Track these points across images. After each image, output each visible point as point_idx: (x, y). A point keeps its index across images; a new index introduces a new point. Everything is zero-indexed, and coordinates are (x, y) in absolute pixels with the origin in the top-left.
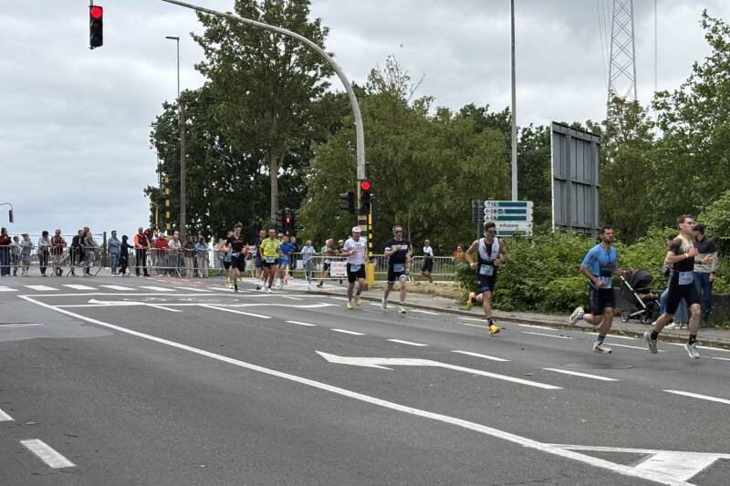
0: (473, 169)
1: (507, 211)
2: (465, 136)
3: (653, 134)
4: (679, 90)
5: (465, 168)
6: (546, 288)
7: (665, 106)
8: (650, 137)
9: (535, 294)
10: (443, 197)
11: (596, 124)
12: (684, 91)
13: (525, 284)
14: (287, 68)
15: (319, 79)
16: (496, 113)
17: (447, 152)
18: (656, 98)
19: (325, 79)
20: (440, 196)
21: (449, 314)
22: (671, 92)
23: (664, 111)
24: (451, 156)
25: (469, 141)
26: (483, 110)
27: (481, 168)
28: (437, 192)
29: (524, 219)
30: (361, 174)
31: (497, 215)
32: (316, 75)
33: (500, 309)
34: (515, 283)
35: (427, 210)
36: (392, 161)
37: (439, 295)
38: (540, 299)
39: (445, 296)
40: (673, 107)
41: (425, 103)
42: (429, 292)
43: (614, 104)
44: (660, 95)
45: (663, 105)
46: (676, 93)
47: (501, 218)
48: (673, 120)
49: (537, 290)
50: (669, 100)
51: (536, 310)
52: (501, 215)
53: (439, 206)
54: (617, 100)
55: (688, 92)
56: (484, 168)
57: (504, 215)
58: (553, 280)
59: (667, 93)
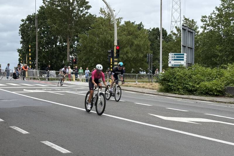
0: (138, 43)
1: (177, 57)
2: (135, 32)
3: (199, 31)
4: (210, 16)
5: (136, 43)
6: (198, 86)
7: (206, 21)
8: (198, 32)
9: (193, 88)
10: (128, 53)
11: (179, 27)
12: (212, 15)
13: (188, 84)
14: (73, 7)
15: (84, 11)
16: (137, 24)
17: (129, 37)
18: (202, 18)
19: (86, 11)
20: (127, 52)
21: (160, 96)
22: (208, 16)
23: (205, 23)
24: (130, 38)
25: (136, 33)
26: (133, 23)
27: (141, 42)
28: (126, 51)
29: (183, 60)
30: (116, 43)
31: (173, 58)
32: (83, 9)
33: (178, 94)
34: (184, 84)
35: (122, 57)
36: (110, 40)
37: (147, 88)
38: (196, 91)
39: (150, 89)
40: (208, 21)
41: (120, 20)
42: (143, 87)
43: (185, 21)
44: (204, 17)
45: (205, 20)
46: (209, 16)
47: (175, 60)
48: (208, 26)
49: (194, 87)
50: (207, 19)
51: (194, 94)
52: (175, 58)
53: (127, 56)
54: (186, 19)
55: (213, 16)
56: (142, 43)
57: (176, 58)
58: (200, 83)
59: (206, 16)
